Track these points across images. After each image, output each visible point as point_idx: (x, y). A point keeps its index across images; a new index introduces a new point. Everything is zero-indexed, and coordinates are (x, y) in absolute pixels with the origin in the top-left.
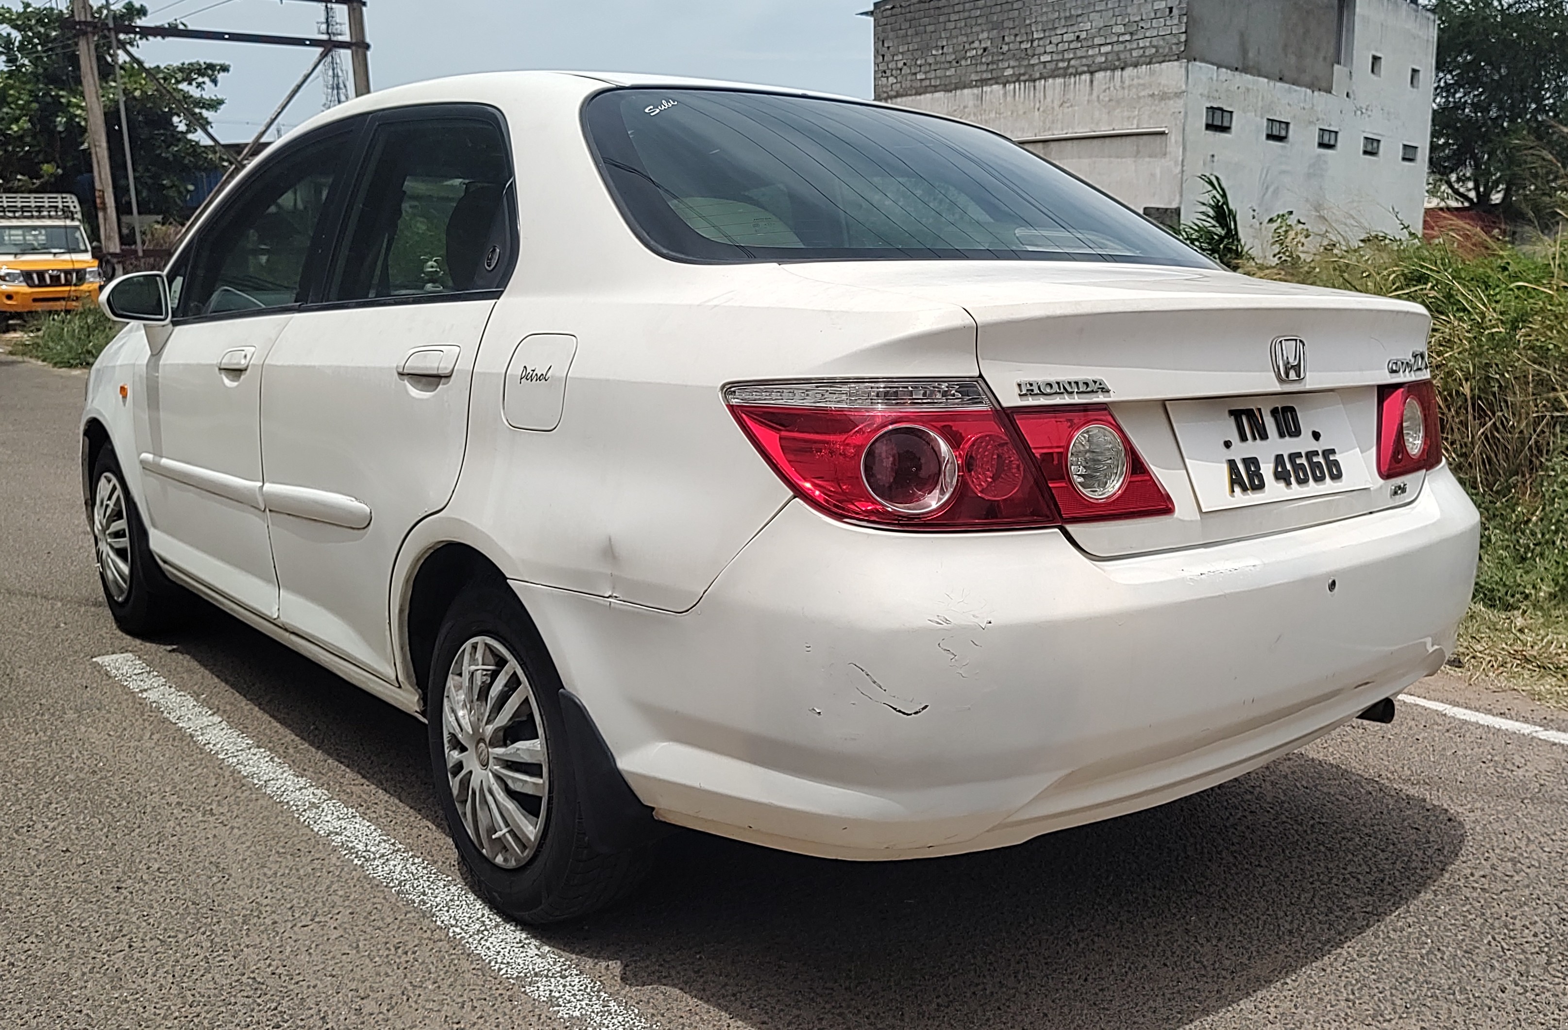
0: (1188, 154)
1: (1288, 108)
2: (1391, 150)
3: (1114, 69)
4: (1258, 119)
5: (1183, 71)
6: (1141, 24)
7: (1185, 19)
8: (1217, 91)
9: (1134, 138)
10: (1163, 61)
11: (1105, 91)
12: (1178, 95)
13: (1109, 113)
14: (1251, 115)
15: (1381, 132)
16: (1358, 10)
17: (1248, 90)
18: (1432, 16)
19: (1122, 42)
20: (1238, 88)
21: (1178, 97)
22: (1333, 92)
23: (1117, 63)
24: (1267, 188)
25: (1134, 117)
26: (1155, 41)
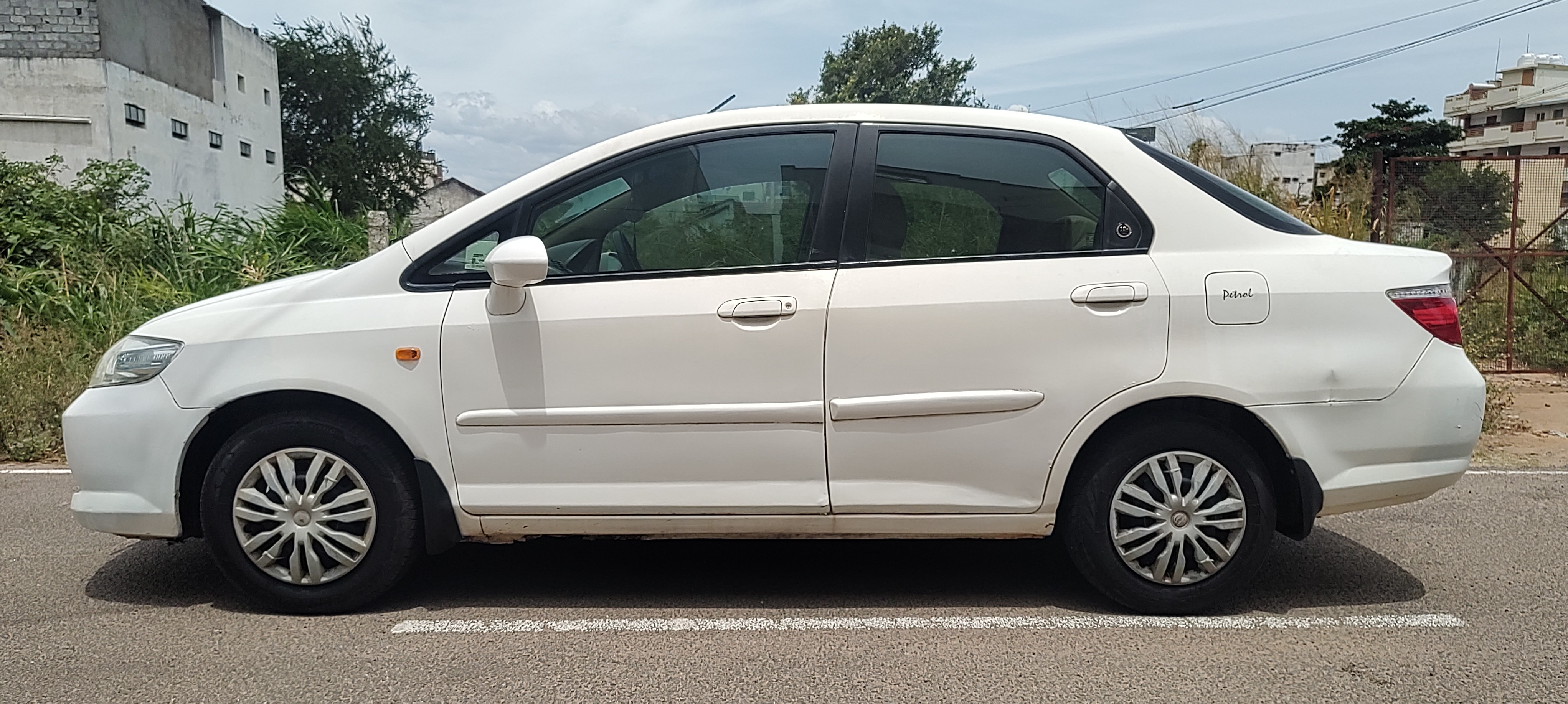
0: (115, 144)
1: (185, 111)
2: (258, 152)
3: (19, 57)
4: (165, 118)
5: (102, 69)
6: (45, 19)
7: (96, 22)
8: (131, 90)
9: (51, 125)
10: (78, 57)
11: (9, 76)
12: (100, 89)
13: (17, 98)
14: (159, 114)
15: (252, 139)
16: (224, 36)
17: (154, 92)
18: (272, 50)
19: (24, 33)
20: (147, 89)
21: (99, 92)
22: (214, 101)
23: (20, 52)
24: (178, 178)
25: (50, 105)
26: (64, 37)
